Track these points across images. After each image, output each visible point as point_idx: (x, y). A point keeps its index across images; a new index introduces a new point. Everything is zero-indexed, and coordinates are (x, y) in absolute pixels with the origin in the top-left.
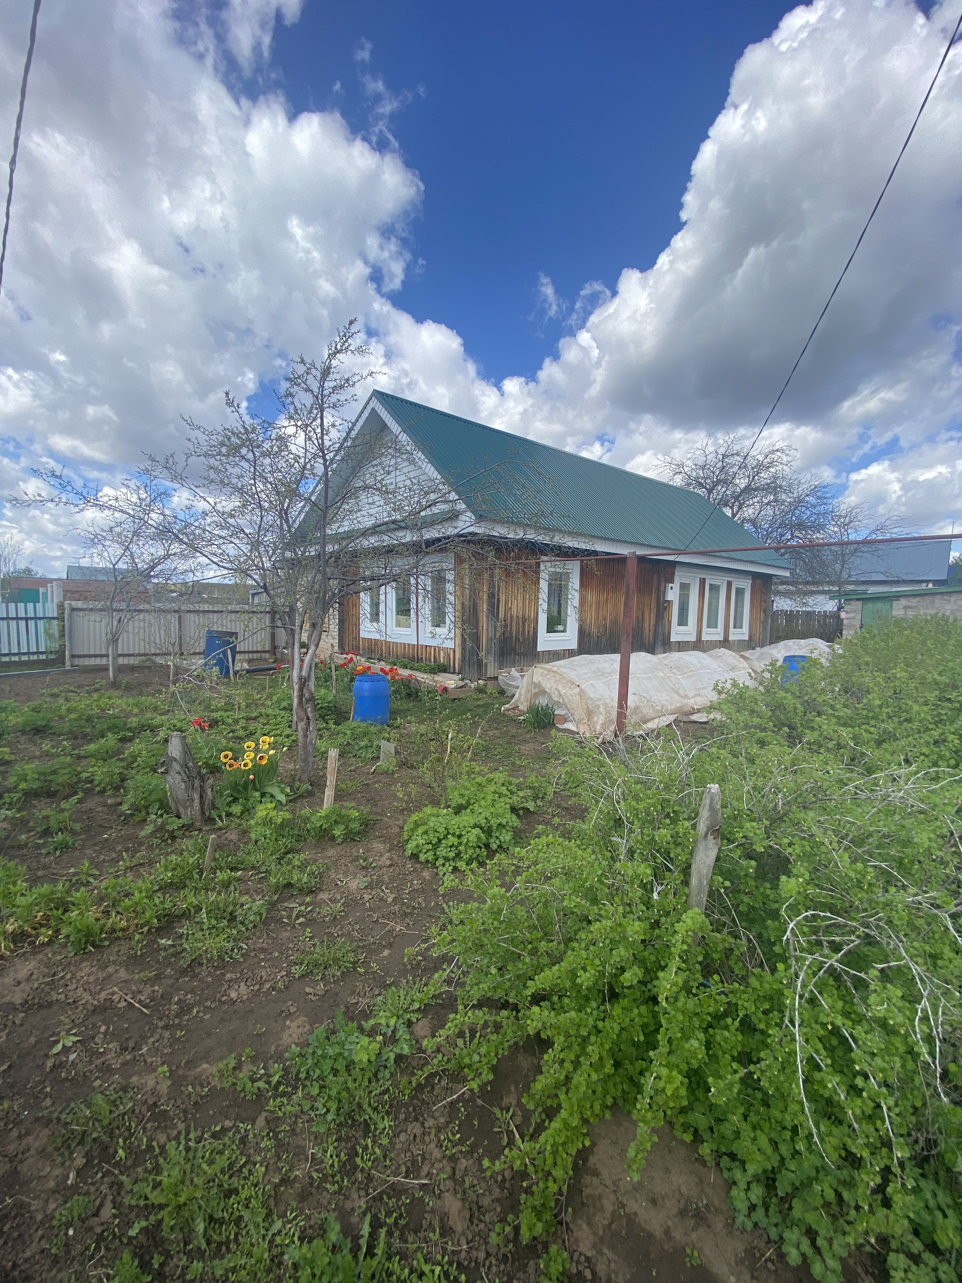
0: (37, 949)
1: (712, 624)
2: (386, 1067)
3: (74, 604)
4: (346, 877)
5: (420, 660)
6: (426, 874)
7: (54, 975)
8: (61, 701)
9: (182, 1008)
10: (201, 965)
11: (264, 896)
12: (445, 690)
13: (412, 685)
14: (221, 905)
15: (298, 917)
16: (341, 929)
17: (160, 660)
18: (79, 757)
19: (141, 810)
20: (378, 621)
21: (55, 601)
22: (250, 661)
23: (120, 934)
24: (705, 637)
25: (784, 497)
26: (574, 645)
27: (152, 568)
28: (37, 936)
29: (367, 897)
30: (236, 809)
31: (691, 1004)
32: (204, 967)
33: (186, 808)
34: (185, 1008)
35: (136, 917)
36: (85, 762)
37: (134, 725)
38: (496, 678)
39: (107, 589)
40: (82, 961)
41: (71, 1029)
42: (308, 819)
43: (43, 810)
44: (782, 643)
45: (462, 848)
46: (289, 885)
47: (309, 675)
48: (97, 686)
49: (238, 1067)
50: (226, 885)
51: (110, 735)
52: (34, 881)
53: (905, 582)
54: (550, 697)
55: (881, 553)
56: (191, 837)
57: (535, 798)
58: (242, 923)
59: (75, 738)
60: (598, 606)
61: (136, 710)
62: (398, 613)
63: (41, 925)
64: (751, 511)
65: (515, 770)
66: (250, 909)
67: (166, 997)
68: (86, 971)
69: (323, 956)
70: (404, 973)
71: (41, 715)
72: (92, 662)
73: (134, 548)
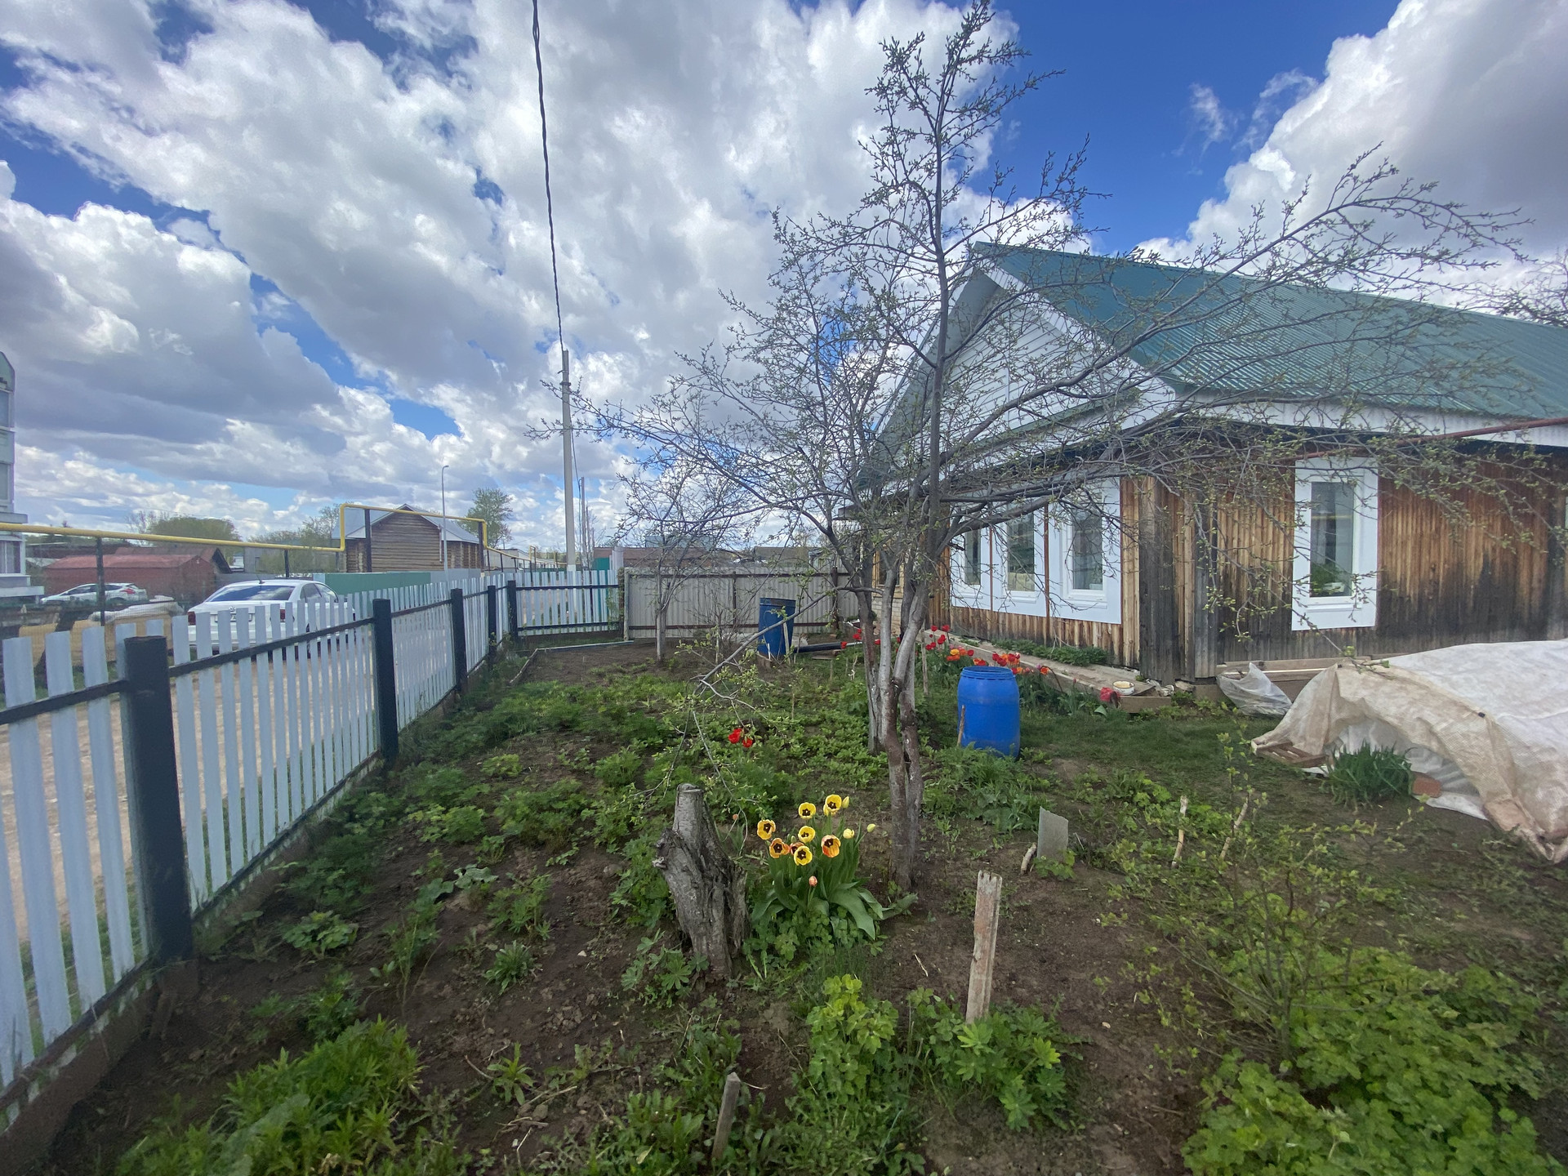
3: (632, 570)
5: (1052, 642)
12: (1115, 697)
13: (1046, 683)
18: (592, 776)
20: (978, 581)
21: (617, 569)
22: (809, 636)
26: (1367, 617)
30: (787, 943)
33: (699, 936)
36: (594, 786)
37: (667, 726)
38: (1212, 680)
43: (522, 873)
48: (644, 665)
51: (636, 741)
54: (1399, 737)
59: (600, 741)
60: (1419, 544)
62: (1011, 569)
71: (574, 705)
72: (644, 634)
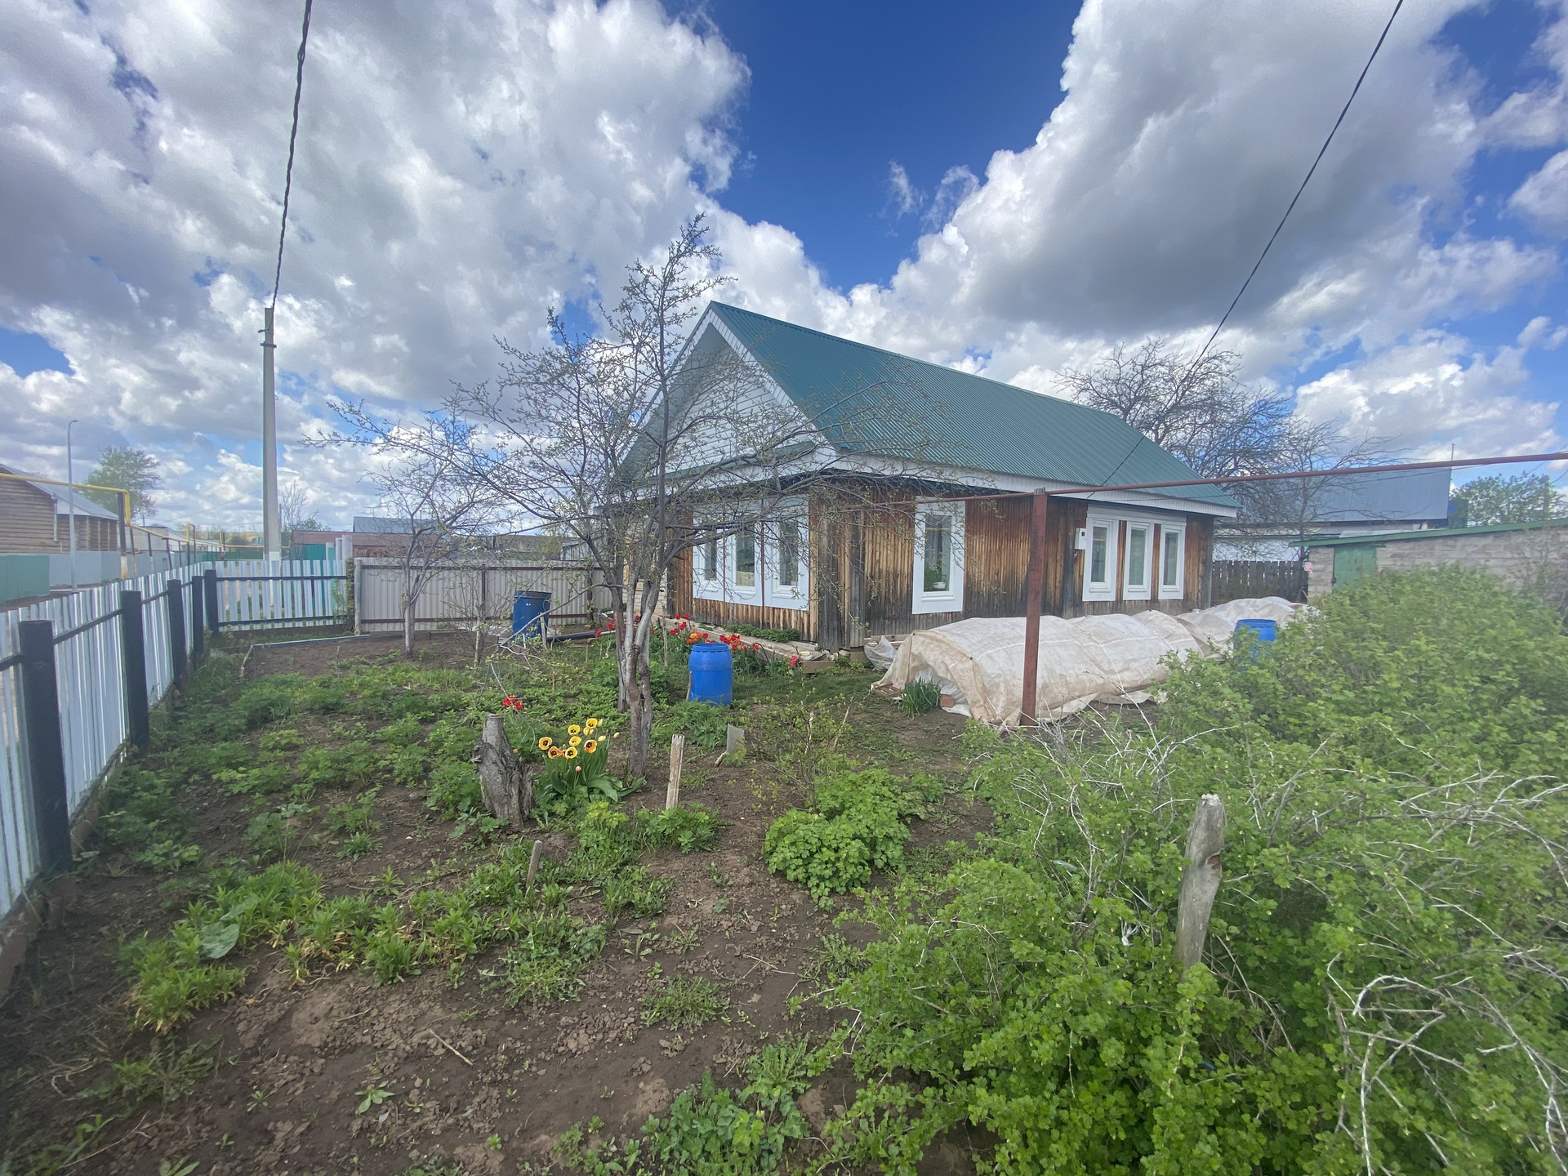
0: (337, 977)
1: (1137, 579)
2: (770, 1152)
3: (365, 561)
4: (697, 897)
5: (765, 625)
6: (796, 897)
7: (357, 1011)
8: (352, 674)
9: (511, 1059)
10: (530, 1004)
11: (600, 918)
12: (798, 663)
13: (757, 656)
14: (551, 929)
15: (642, 948)
16: (697, 964)
17: (463, 626)
18: (375, 741)
19: (448, 809)
20: (714, 577)
21: (345, 557)
22: (564, 627)
23: (433, 961)
24: (1126, 596)
25: (1224, 416)
26: (958, 606)
27: (454, 518)
28: (337, 961)
29: (725, 924)
30: (560, 807)
31: (1192, 1093)
32: (535, 1008)
33: (502, 805)
34: (514, 1061)
35: (451, 941)
36: (381, 747)
37: (436, 703)
38: (861, 648)
39: (404, 543)
40: (390, 993)
41: (379, 1082)
42: (647, 821)
43: (337, 805)
44: (1232, 603)
45: (840, 865)
46: (630, 905)
47: (643, 644)
48: (391, 656)
49: (585, 1141)
50: (554, 903)
51: (409, 715)
52: (330, 892)
53: (1391, 523)
54: (935, 674)
55: (1358, 486)
56: (509, 842)
57: (925, 802)
58: (576, 952)
59: (370, 719)
60: (988, 560)
61: (437, 686)
62: (738, 569)
63: (342, 948)
64: (1180, 435)
65: (894, 764)
66: (585, 934)
67: (491, 1044)
68: (396, 1007)
69: (678, 999)
70: (780, 1026)
71: (332, 690)
72: (385, 628)
73: (434, 496)
